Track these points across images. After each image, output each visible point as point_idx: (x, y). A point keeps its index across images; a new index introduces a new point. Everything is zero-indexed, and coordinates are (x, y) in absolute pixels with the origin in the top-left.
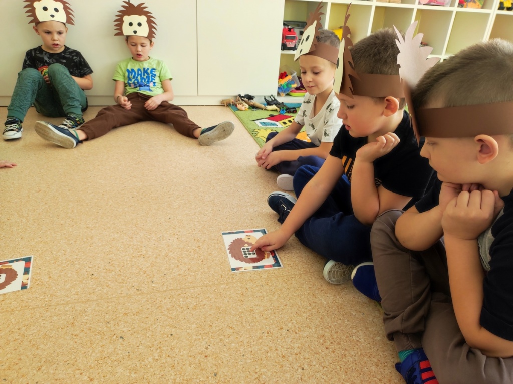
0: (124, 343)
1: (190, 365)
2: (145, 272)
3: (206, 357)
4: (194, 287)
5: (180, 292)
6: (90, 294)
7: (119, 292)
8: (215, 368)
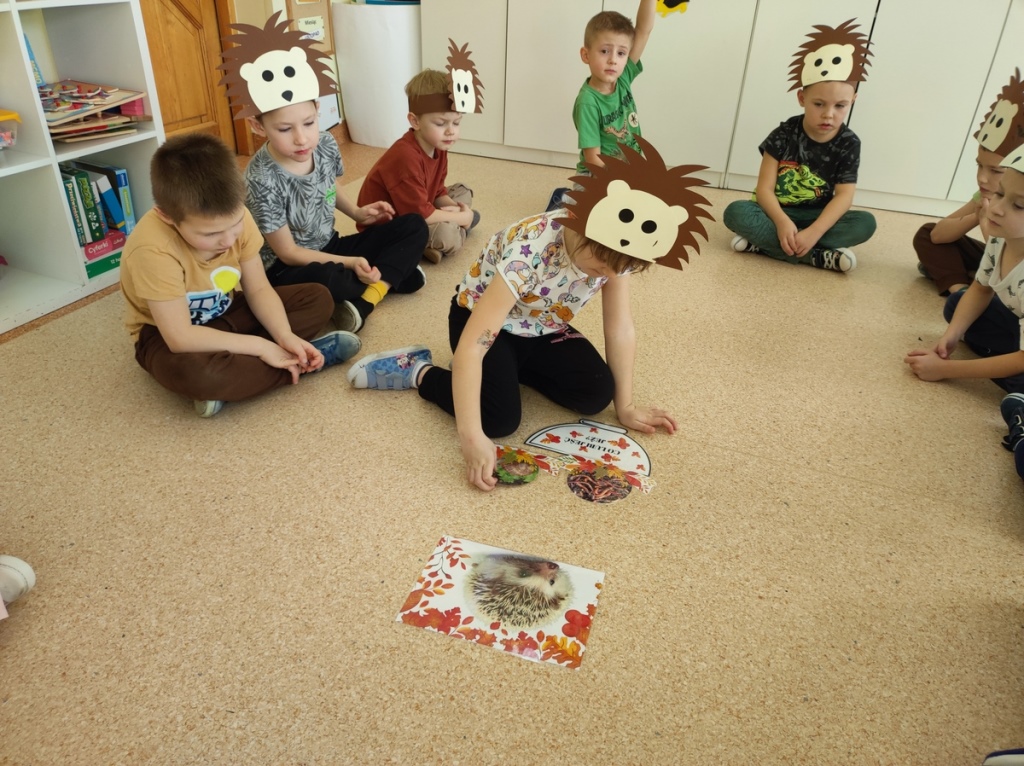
0: (790, 510)
1: (866, 560)
2: (819, 447)
3: (888, 561)
4: (884, 486)
5: (863, 484)
6: (751, 447)
7: (785, 458)
8: (897, 576)
